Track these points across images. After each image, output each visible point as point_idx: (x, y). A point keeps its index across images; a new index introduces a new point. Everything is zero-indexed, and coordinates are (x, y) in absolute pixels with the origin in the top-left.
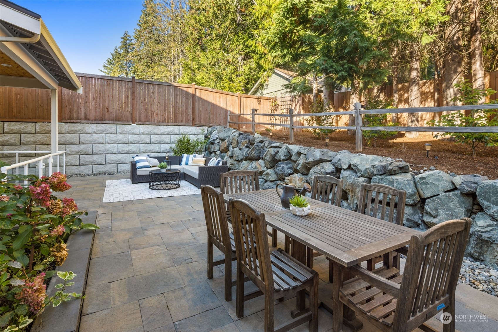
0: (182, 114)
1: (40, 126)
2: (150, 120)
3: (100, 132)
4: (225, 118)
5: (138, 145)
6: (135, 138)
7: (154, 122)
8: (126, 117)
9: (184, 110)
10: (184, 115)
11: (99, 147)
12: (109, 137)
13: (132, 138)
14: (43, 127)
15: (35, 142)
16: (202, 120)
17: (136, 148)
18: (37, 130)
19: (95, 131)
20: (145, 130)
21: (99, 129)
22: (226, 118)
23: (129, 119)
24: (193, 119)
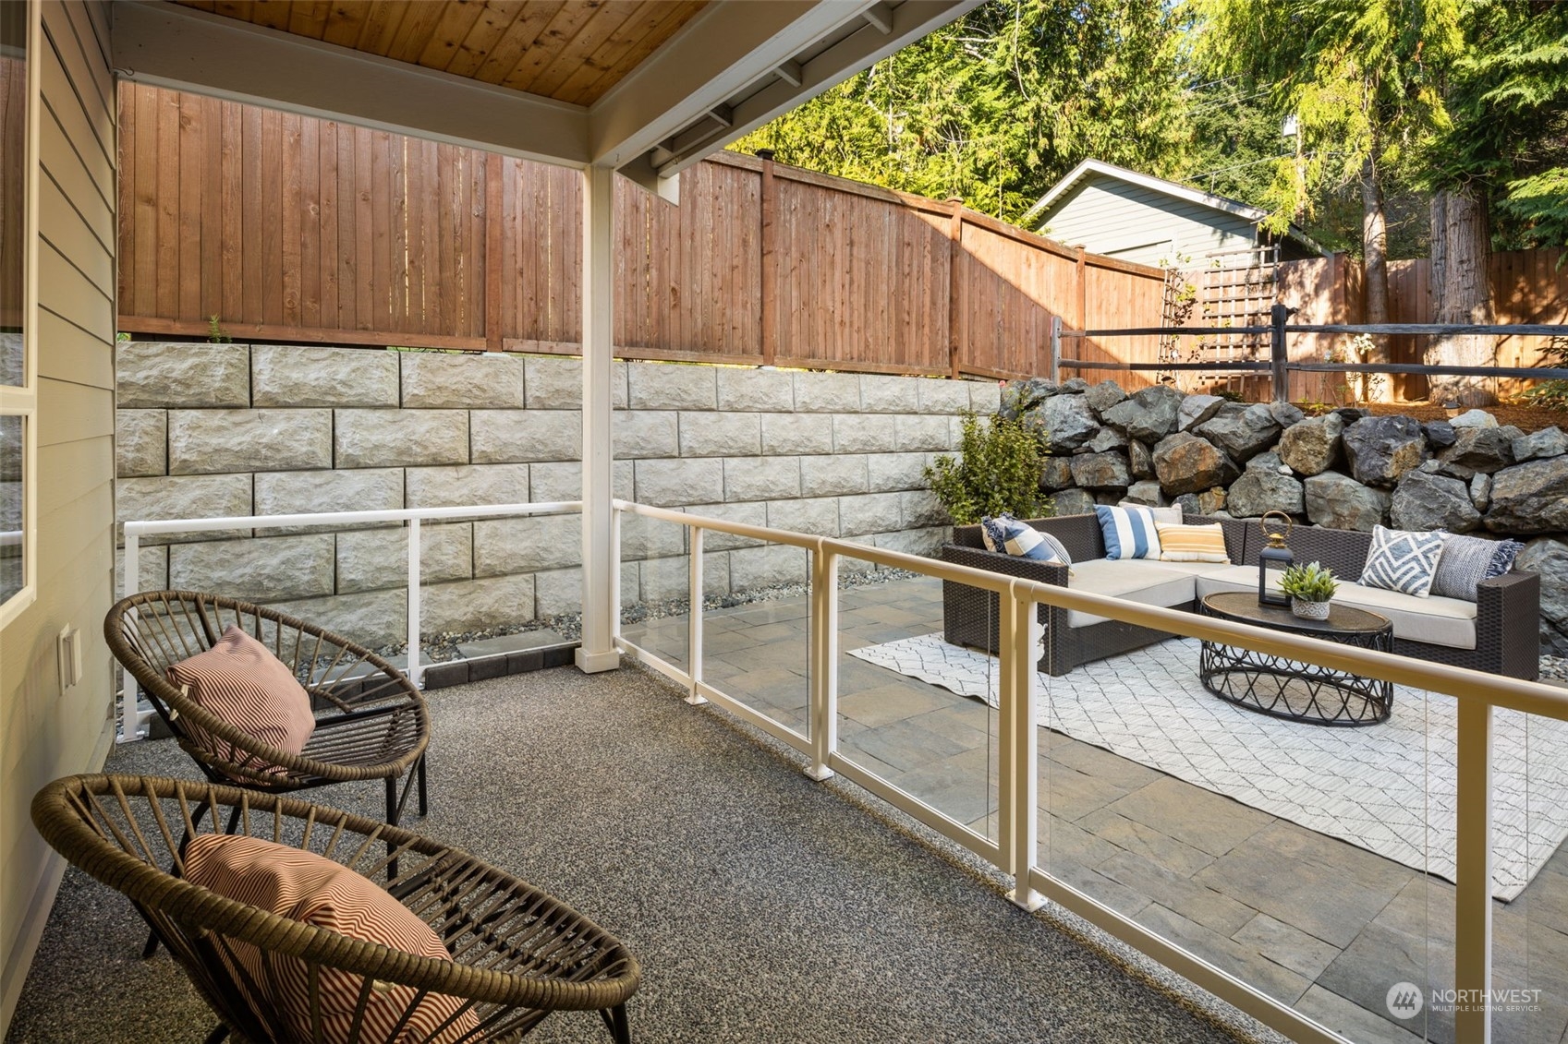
0: (920, 326)
1: (423, 366)
2: (821, 350)
3: (663, 400)
4: (1042, 348)
5: (793, 460)
6: (783, 428)
7: (834, 358)
8: (739, 332)
9: (927, 309)
10: (927, 330)
11: (658, 473)
12: (695, 423)
13: (776, 429)
14: (432, 371)
15: (401, 453)
16: (977, 354)
17: (790, 475)
18: (409, 390)
19: (644, 396)
20: (816, 391)
21: (656, 385)
22: (1046, 347)
23: (753, 344)
24: (954, 350)
